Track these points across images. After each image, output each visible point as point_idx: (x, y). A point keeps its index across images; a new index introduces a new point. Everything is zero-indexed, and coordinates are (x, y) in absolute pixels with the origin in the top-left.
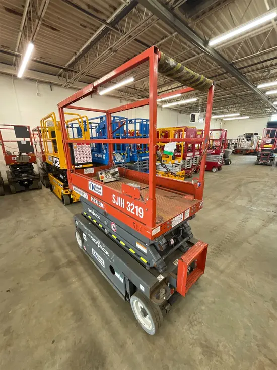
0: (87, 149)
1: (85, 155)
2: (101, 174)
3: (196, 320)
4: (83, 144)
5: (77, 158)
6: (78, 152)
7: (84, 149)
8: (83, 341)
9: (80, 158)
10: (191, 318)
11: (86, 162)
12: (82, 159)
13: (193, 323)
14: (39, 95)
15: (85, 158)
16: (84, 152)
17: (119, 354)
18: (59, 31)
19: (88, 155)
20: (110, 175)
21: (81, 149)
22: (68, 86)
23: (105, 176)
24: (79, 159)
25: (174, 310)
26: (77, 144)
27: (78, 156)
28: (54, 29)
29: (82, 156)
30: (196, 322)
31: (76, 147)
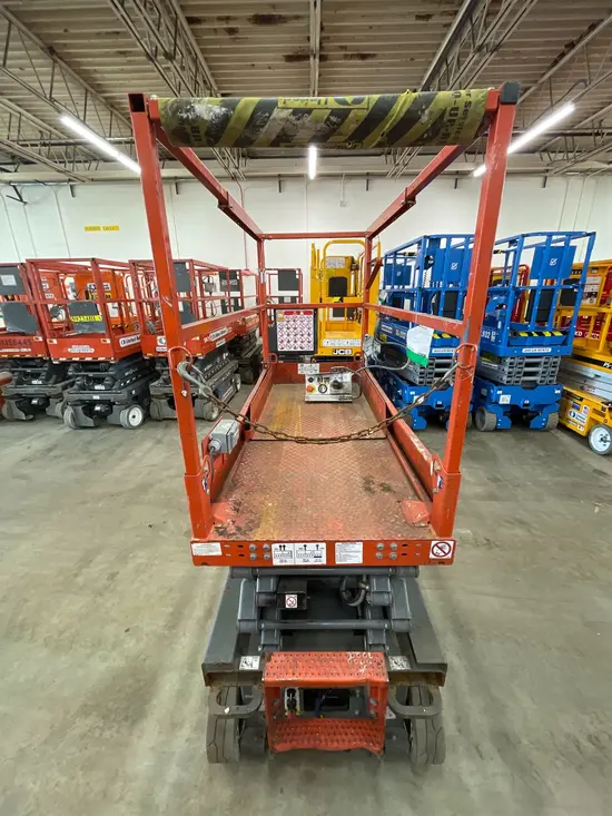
0: (305, 322)
1: (299, 336)
2: (311, 380)
4: (298, 313)
5: (282, 341)
6: (285, 329)
7: (299, 322)
8: (147, 662)
9: (289, 342)
11: (299, 349)
12: (292, 343)
14: (343, 204)
15: (299, 343)
16: (299, 329)
17: (160, 732)
18: (373, 56)
19: (306, 336)
20: (328, 386)
21: (292, 322)
22: (400, 173)
23: (317, 387)
24: (285, 343)
25: (303, 768)
26: (286, 313)
27: (285, 336)
28: (363, 57)
29: (292, 336)
31: (282, 319)
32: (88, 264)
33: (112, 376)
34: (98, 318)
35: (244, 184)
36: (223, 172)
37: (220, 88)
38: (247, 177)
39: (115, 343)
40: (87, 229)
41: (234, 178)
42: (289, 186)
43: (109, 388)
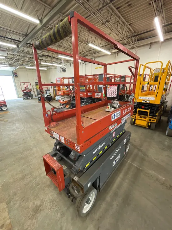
0: (115, 89)
1: (113, 93)
2: (109, 105)
3: (53, 206)
4: (113, 86)
5: (108, 94)
6: (109, 91)
7: (113, 89)
9: (110, 94)
10: (54, 202)
12: (111, 94)
13: (52, 203)
15: (112, 95)
16: (113, 91)
19: (115, 93)
21: (111, 88)
23: (110, 107)
26: (110, 86)
29: (111, 93)
30: (52, 205)
31: (109, 88)
32: (84, 76)
33: (86, 101)
34: (84, 88)
35: (137, 49)
36: (129, 47)
37: (128, 23)
38: (137, 47)
39: (87, 94)
40: (95, 68)
41: (133, 48)
42: (154, 47)
43: (85, 103)
